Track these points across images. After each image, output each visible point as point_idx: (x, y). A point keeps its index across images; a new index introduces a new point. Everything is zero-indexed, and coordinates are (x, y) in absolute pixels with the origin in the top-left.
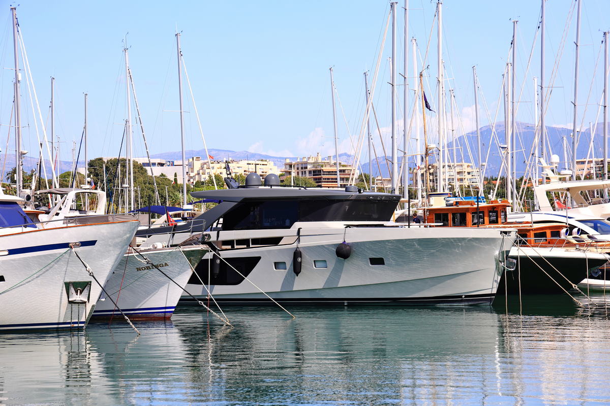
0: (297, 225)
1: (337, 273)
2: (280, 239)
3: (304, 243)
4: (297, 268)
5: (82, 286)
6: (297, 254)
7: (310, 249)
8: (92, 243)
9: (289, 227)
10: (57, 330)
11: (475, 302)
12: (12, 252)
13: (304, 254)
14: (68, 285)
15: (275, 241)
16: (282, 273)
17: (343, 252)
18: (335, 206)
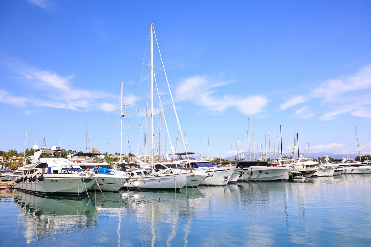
0: (251, 167)
1: (259, 175)
2: (247, 169)
3: (253, 170)
4: (252, 174)
5: (227, 177)
6: (252, 172)
7: (253, 171)
8: (229, 170)
9: (249, 167)
10: (222, 185)
11: (285, 181)
12: (215, 171)
13: (253, 172)
14: (224, 177)
15: (247, 170)
16: (249, 175)
17: (261, 172)
18: (257, 164)
